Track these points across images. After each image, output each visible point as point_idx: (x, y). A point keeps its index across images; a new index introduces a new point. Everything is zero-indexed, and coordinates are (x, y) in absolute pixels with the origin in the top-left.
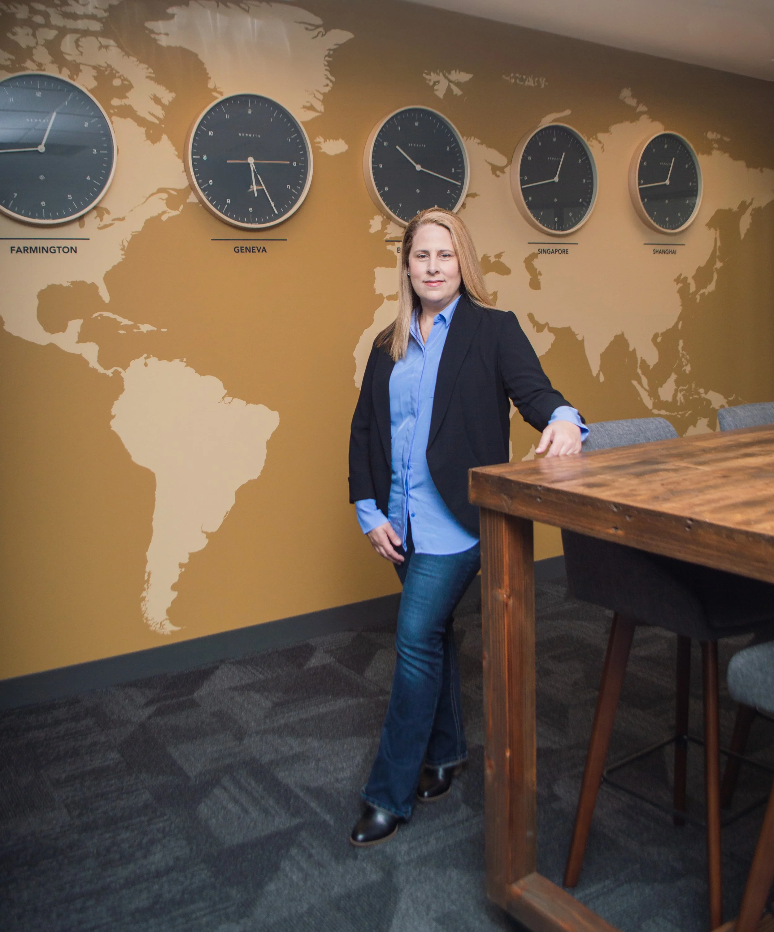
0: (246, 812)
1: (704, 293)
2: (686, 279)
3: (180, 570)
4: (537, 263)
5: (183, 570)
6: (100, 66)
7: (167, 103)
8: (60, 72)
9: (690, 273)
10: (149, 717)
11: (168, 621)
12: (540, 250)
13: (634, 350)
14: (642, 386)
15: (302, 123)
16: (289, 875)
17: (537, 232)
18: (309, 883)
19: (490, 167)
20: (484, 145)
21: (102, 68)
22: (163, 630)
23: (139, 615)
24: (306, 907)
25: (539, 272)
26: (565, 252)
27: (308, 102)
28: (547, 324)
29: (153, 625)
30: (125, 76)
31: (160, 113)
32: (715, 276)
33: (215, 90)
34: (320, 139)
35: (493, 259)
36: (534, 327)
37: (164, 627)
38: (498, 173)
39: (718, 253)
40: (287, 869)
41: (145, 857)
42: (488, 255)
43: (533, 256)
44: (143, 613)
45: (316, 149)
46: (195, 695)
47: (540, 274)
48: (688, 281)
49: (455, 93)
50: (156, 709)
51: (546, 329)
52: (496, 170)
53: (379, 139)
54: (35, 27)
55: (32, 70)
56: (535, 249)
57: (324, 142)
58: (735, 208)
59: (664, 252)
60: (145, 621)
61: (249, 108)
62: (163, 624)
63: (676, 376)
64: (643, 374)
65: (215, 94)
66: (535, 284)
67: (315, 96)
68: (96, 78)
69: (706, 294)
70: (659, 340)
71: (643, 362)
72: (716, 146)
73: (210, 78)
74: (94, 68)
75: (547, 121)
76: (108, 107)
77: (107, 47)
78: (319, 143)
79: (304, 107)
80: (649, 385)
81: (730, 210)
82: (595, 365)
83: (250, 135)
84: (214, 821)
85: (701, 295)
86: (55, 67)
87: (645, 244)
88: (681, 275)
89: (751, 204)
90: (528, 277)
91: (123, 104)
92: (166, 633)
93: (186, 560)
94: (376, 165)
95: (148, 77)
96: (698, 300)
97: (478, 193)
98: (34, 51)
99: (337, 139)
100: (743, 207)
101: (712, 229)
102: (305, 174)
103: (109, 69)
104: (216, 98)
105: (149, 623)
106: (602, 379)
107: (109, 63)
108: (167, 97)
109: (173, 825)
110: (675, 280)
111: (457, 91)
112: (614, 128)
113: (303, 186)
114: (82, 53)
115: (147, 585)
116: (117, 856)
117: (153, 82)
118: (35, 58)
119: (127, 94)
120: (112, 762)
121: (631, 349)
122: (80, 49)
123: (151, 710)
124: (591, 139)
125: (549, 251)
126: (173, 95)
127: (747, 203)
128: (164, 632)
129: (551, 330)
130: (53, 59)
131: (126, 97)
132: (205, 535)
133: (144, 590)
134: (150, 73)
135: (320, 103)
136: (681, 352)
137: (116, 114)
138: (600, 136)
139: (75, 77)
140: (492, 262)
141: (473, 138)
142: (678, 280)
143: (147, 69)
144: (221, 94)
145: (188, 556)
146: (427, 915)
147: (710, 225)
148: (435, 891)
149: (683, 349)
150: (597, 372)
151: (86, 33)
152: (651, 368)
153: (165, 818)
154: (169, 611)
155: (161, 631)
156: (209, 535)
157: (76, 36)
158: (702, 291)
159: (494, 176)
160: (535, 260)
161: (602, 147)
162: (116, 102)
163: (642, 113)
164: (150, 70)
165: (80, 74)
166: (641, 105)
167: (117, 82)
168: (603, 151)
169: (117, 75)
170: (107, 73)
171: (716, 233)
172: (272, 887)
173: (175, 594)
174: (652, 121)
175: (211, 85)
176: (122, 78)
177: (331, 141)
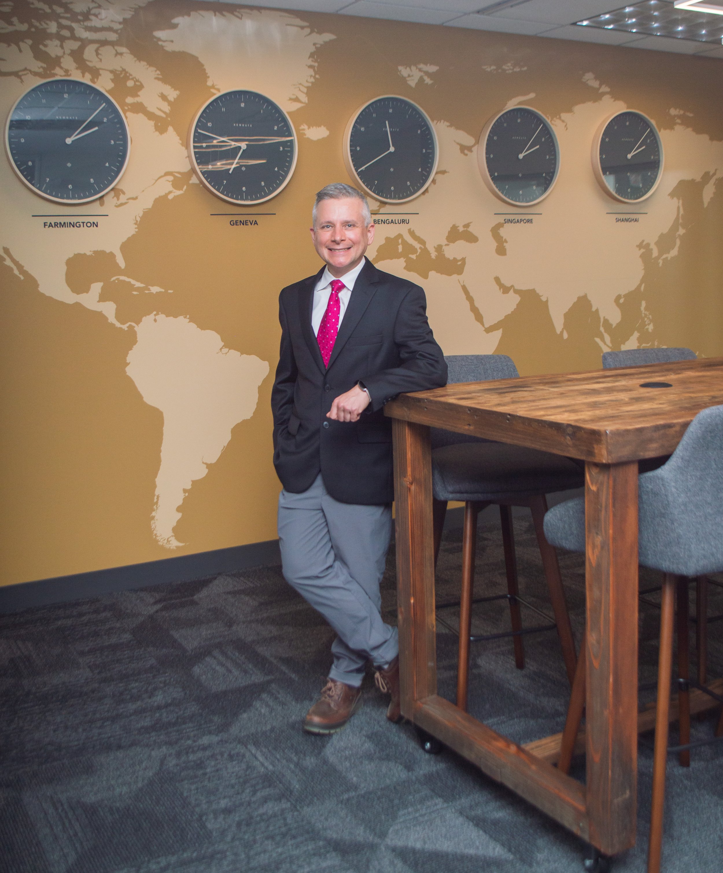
0: (230, 671)
1: (667, 258)
2: (648, 245)
3: (184, 494)
4: (502, 232)
5: (187, 494)
6: (116, 70)
7: (172, 100)
8: (83, 76)
9: (652, 239)
10: (157, 612)
11: (174, 538)
12: (506, 220)
13: (597, 310)
14: (605, 343)
15: (288, 113)
16: (259, 709)
17: (503, 204)
18: (273, 714)
19: (458, 147)
20: (453, 128)
21: (118, 72)
22: (170, 545)
23: (149, 531)
24: (269, 727)
25: (505, 240)
26: (530, 221)
27: (293, 95)
28: (512, 286)
29: (161, 541)
30: (137, 79)
31: (166, 108)
32: (678, 242)
33: (213, 87)
34: (304, 127)
35: (461, 229)
36: (500, 289)
37: (170, 542)
38: (466, 152)
39: (681, 221)
40: (258, 705)
41: (150, 697)
42: (457, 225)
43: (499, 226)
44: (153, 530)
45: (301, 136)
46: (195, 597)
47: (506, 241)
48: (651, 247)
49: (426, 82)
50: (162, 606)
51: (512, 291)
52: (464, 149)
53: (356, 125)
54: (62, 39)
55: (61, 76)
56: (501, 219)
57: (308, 129)
58: (698, 179)
59: (627, 220)
60: (154, 537)
61: (242, 102)
62: (169, 540)
63: (639, 334)
64: (605, 332)
65: (213, 91)
66: (501, 251)
67: (300, 90)
68: (112, 80)
69: (669, 259)
70: (622, 301)
71: (606, 321)
72: (678, 121)
73: (209, 77)
74: (111, 72)
75: (512, 104)
76: (123, 104)
77: (121, 54)
78: (304, 130)
79: (291, 99)
80: (612, 341)
81: (693, 181)
82: (559, 324)
83: (243, 125)
84: (204, 677)
85: (664, 260)
86: (79, 72)
87: (607, 213)
88: (643, 241)
89: (714, 174)
90: (494, 245)
91: (135, 101)
92: (172, 548)
93: (189, 487)
94: (354, 148)
95: (156, 78)
96: (661, 265)
97: (447, 170)
98: (62, 60)
99: (319, 126)
100: (706, 177)
101: (675, 199)
102: (291, 157)
103: (124, 72)
104: (214, 94)
105: (158, 538)
106: (565, 336)
107: (124, 68)
108: (172, 94)
109: (172, 679)
110: (637, 246)
111: (428, 81)
112: (577, 108)
113: (289, 168)
114: (101, 60)
115: (156, 506)
116: (128, 697)
117: (160, 83)
118: (62, 65)
119: (139, 93)
120: (125, 640)
121: (594, 309)
122: (100, 56)
123: (159, 606)
124: (555, 119)
125: (514, 221)
126: (178, 92)
127: (711, 174)
128: (170, 547)
129: (516, 291)
130: (77, 66)
131: (138, 96)
132: (205, 466)
133: (154, 510)
134: (158, 74)
135: (304, 95)
136: (643, 312)
137: (129, 110)
138: (564, 116)
139: (96, 80)
140: (460, 231)
141: (442, 121)
142: (640, 246)
143: (156, 71)
144: (219, 90)
145: (191, 483)
146: (360, 733)
147: (672, 195)
148: (368, 720)
149: (646, 309)
150: (561, 330)
151: (104, 43)
152: (614, 326)
153: (167, 674)
154: (174, 530)
155: (167, 546)
156: (209, 466)
157: (96, 46)
158: (664, 256)
159: (462, 155)
160: (501, 229)
161: (566, 126)
162: (129, 100)
163: (604, 94)
164: (158, 72)
165: (100, 77)
166: (603, 86)
167: (130, 84)
168: (567, 129)
169: (131, 77)
170: (122, 76)
171: (679, 202)
172: (245, 715)
173: (179, 515)
174: (615, 101)
175: (209, 83)
176: (135, 80)
177: (314, 127)
